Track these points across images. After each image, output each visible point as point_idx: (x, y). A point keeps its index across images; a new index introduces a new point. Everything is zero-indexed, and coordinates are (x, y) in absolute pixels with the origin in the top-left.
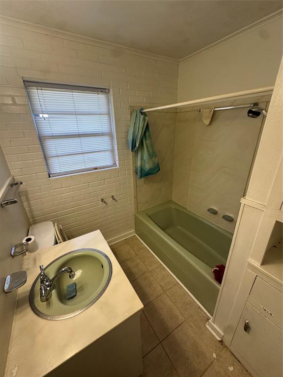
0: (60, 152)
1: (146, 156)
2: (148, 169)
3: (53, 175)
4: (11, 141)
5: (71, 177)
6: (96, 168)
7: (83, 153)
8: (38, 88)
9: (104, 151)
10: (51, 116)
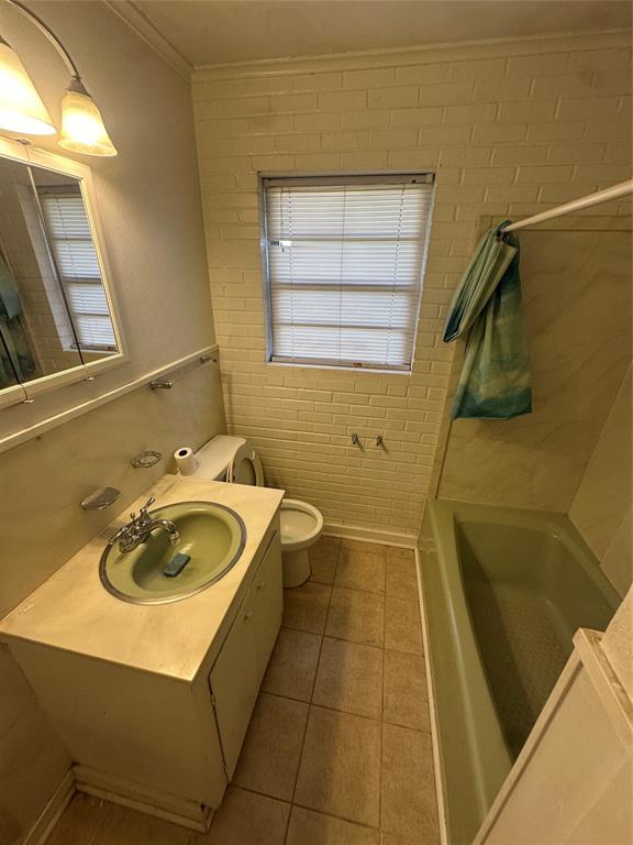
0: (298, 318)
1: (484, 362)
2: (482, 399)
3: (278, 359)
4: (224, 288)
5: (303, 370)
6: (359, 365)
7: (340, 327)
8: (285, 189)
9: (389, 328)
10: (296, 243)
